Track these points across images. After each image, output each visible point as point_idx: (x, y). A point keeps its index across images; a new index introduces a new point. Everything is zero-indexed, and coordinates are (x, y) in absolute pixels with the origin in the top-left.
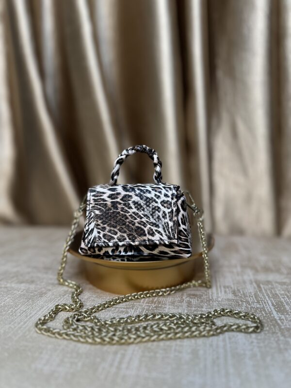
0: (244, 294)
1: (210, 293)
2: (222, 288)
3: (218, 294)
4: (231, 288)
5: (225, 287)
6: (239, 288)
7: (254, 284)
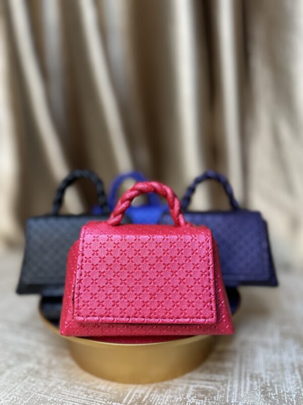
0: (279, 395)
1: (229, 390)
2: (248, 379)
3: (239, 391)
4: (262, 380)
5: (251, 377)
6: (273, 381)
7: (297, 373)
